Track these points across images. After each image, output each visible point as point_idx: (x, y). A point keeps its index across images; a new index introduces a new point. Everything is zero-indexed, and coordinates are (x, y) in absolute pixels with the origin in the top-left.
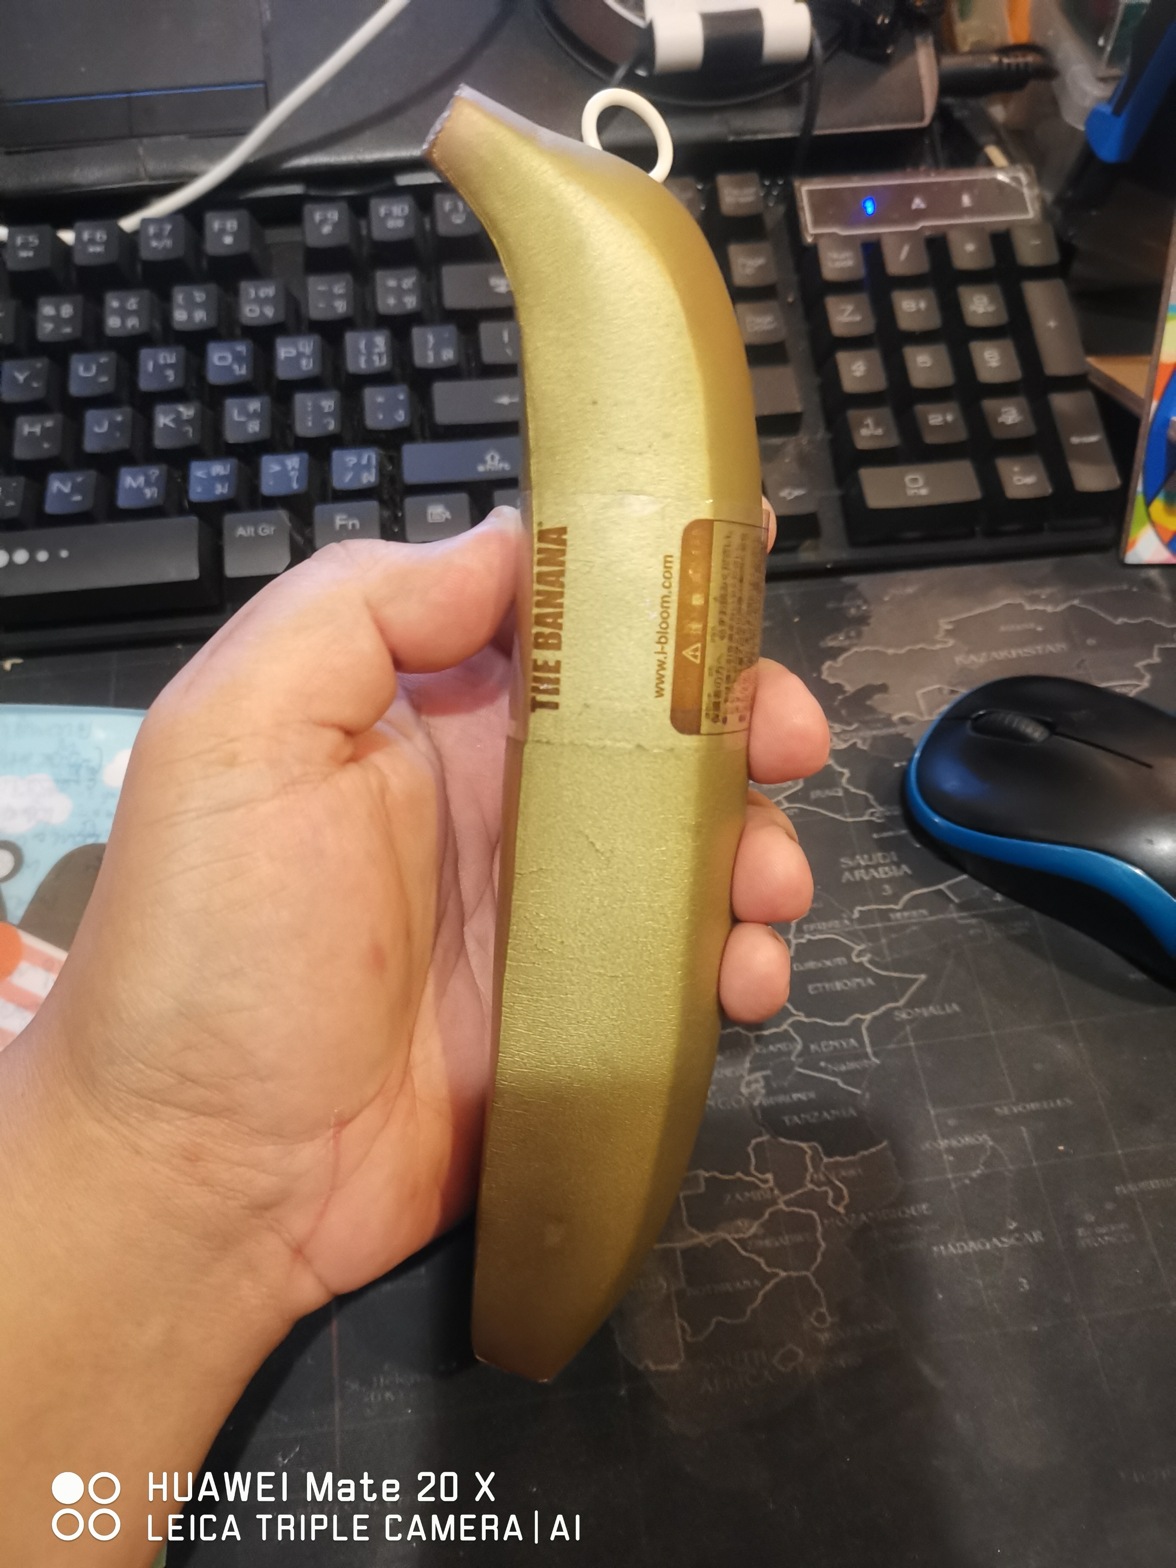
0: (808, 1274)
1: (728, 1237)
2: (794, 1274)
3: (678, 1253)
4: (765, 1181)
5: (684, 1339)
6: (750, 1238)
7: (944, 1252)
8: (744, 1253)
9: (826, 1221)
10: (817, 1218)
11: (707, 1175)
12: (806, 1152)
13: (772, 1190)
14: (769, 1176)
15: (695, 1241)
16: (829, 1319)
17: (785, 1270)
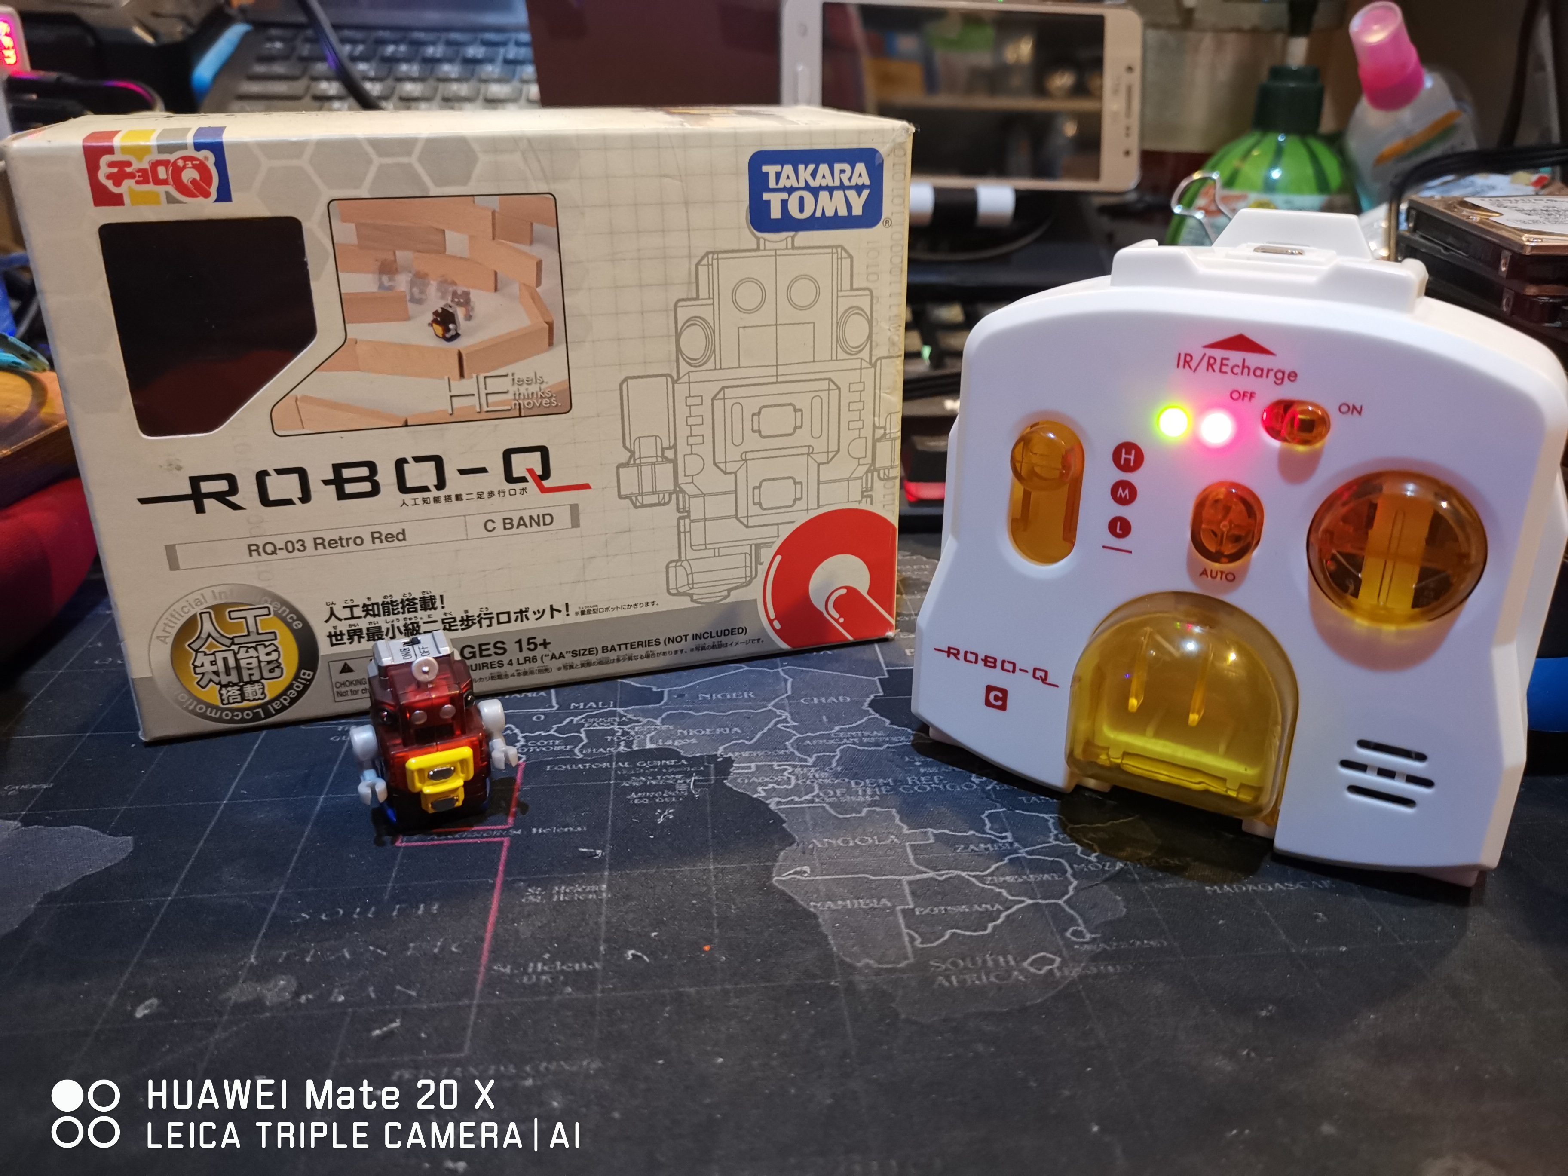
0: (1061, 902)
1: (964, 874)
2: (1040, 901)
3: (905, 883)
4: (1005, 838)
5: (913, 947)
6: (987, 875)
7: (1219, 891)
8: (981, 885)
9: (1075, 866)
10: (1066, 865)
11: (935, 832)
12: (1047, 821)
13: (1011, 844)
14: (1008, 834)
15: (925, 876)
16: (1088, 937)
17: (1031, 898)
